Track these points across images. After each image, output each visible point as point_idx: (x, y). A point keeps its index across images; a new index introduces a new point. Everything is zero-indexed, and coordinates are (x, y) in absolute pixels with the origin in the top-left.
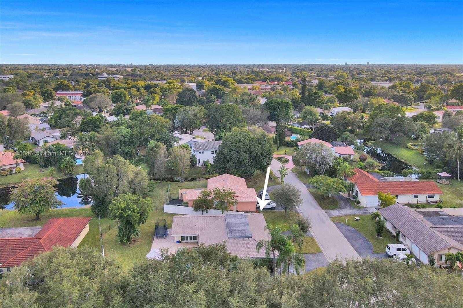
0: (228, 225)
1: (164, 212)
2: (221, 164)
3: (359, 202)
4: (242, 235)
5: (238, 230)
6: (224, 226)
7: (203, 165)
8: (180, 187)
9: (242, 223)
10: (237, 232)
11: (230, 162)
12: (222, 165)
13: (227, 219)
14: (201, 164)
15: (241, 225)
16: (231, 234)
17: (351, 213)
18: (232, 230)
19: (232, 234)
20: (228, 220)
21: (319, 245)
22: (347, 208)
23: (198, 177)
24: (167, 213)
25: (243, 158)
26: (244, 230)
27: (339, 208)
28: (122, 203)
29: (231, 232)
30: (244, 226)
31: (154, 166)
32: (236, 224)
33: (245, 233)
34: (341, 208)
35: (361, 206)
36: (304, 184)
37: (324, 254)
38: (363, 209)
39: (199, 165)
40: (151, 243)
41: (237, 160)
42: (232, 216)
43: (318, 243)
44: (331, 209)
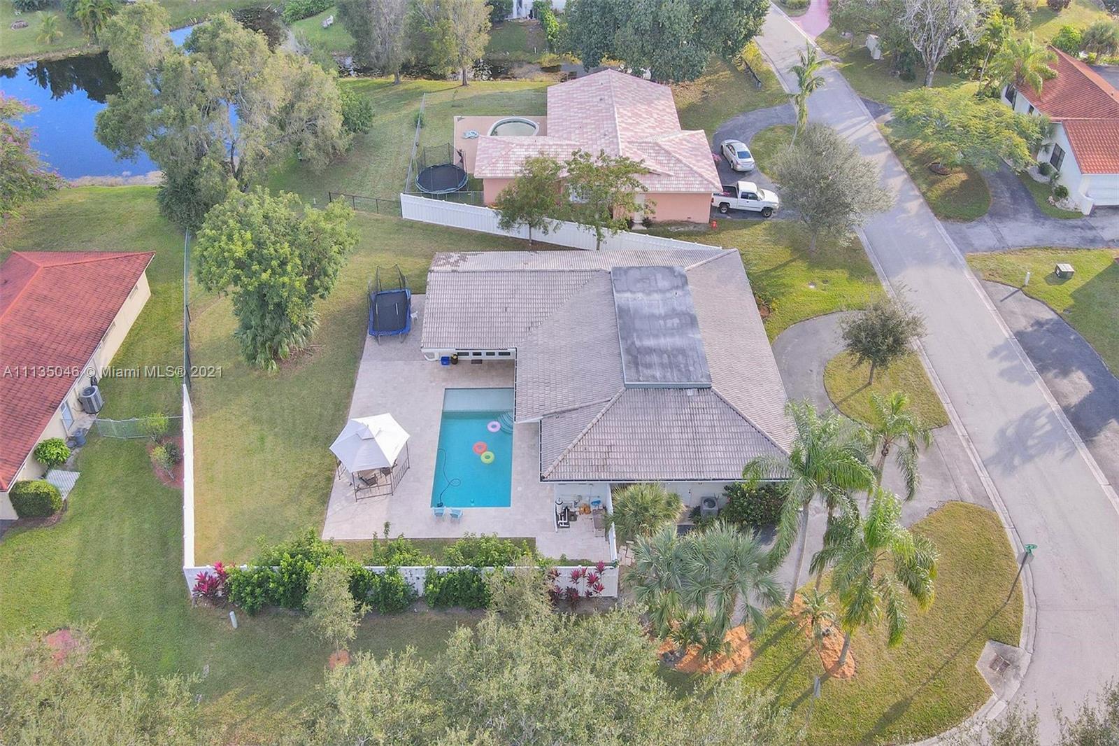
0: (625, 320)
1: (404, 217)
2: (594, 33)
3: (1062, 193)
4: (674, 379)
5: (660, 352)
6: (606, 326)
7: (531, 16)
8: (458, 106)
9: (674, 313)
10: (655, 358)
11: (623, 29)
12: (595, 37)
13: (617, 291)
14: (525, 12)
15: (669, 323)
16: (633, 370)
17: (1038, 240)
18: (638, 350)
19: (638, 371)
20: (623, 298)
21: (938, 391)
22: (1019, 216)
23: (516, 61)
24: (412, 225)
25: (670, 17)
26: (682, 351)
27: (992, 215)
28: (236, 237)
29: (636, 357)
30: (680, 330)
31: (368, 33)
32: (652, 317)
33: (687, 365)
34: (999, 215)
35: (1071, 206)
36: (866, 102)
37: (959, 434)
38: (1080, 223)
39: (518, 14)
40: (355, 357)
41: (647, 23)
42: (637, 274)
43: (932, 380)
44: (965, 220)
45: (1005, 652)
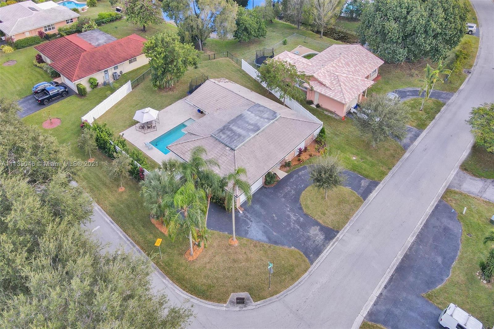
0: (238, 118)
1: (242, 68)
4: (225, 141)
5: (233, 132)
9: (255, 125)
10: (229, 133)
13: (248, 110)
18: (228, 128)
19: (219, 133)
20: (246, 113)
24: (242, 72)
26: (240, 136)
29: (224, 129)
33: (235, 140)
42: (261, 108)
43: (355, 215)
44: (474, 175)
45: (248, 299)
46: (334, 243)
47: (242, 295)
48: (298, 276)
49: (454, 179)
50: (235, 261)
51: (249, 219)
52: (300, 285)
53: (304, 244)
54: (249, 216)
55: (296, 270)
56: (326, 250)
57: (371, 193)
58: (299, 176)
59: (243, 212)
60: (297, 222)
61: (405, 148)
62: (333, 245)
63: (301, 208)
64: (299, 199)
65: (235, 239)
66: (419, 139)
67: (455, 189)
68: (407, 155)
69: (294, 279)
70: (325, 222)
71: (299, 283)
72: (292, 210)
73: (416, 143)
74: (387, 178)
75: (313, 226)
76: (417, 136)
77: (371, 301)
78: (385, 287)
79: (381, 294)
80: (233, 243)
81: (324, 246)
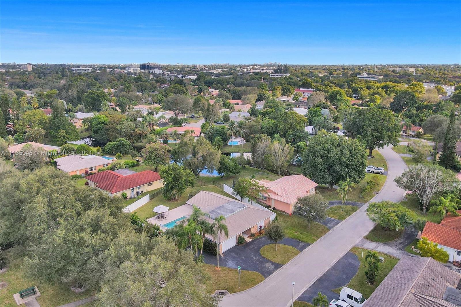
0: (219, 207)
5: (218, 213)
9: (232, 210)
10: (215, 213)
15: (228, 211)
22: (394, 247)
26: (222, 214)
27: (384, 243)
32: (226, 209)
42: (236, 203)
43: (294, 258)
44: (372, 241)
45: (227, 293)
46: (280, 270)
47: (223, 291)
48: (257, 283)
49: (359, 242)
50: (218, 277)
51: (228, 259)
52: (258, 287)
53: (262, 270)
54: (227, 258)
55: (256, 280)
56: (275, 273)
57: (305, 248)
58: (260, 241)
59: (224, 256)
60: (258, 261)
61: (330, 229)
62: (279, 271)
63: (261, 255)
64: (259, 251)
65: (219, 268)
66: (339, 225)
67: (359, 247)
68: (330, 232)
69: (254, 284)
70: (275, 261)
71: (258, 286)
72: (255, 256)
73: (337, 226)
74: (316, 242)
75: (268, 262)
76: (338, 223)
77: (301, 293)
78: (310, 287)
79: (307, 290)
80: (217, 269)
81: (274, 271)
